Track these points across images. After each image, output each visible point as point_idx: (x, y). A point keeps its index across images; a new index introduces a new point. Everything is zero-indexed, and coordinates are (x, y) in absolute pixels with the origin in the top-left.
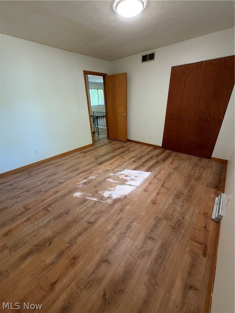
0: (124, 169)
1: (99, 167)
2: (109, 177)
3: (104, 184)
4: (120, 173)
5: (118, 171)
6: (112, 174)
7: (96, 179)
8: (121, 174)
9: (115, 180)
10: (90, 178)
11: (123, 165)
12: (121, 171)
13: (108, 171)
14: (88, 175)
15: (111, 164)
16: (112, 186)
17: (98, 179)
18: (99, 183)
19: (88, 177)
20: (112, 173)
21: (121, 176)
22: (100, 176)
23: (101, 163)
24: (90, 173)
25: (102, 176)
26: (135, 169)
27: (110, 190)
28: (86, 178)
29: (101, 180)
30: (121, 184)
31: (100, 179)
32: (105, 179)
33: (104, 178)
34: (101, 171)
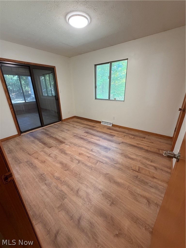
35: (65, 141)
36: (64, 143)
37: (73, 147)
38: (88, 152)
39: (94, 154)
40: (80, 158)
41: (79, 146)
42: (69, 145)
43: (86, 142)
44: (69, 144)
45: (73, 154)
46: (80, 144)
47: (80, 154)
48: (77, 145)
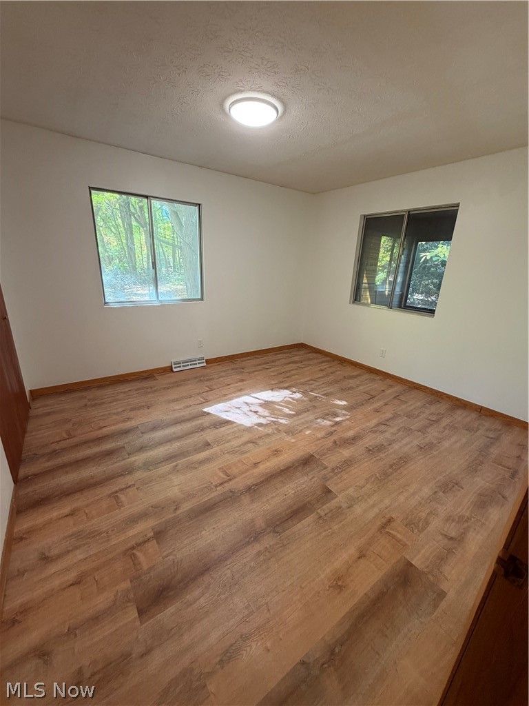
0: (249, 429)
1: (312, 449)
2: (289, 416)
3: (300, 407)
4: (263, 421)
5: (266, 425)
6: (281, 421)
7: (316, 419)
8: (264, 417)
9: (279, 410)
10: (329, 423)
11: (247, 440)
12: (260, 425)
13: (290, 431)
14: (333, 429)
15: (277, 452)
16: (287, 403)
17: (312, 417)
18: (308, 411)
19: (333, 426)
20: (281, 423)
21: (266, 413)
22: (307, 422)
23: (307, 461)
24: (331, 433)
25: (303, 420)
26: (227, 422)
27: (292, 399)
28: (337, 423)
29: (304, 415)
30: (272, 402)
31: (307, 417)
32: (297, 414)
33: (300, 417)
34: (307, 433)
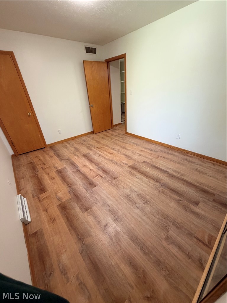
35: (129, 169)
36: (130, 166)
37: (118, 161)
38: (104, 154)
39: (100, 152)
40: (112, 151)
41: (111, 160)
42: (123, 163)
43: (101, 165)
44: (123, 165)
45: (118, 154)
46: (109, 163)
47: (112, 154)
48: (114, 163)
